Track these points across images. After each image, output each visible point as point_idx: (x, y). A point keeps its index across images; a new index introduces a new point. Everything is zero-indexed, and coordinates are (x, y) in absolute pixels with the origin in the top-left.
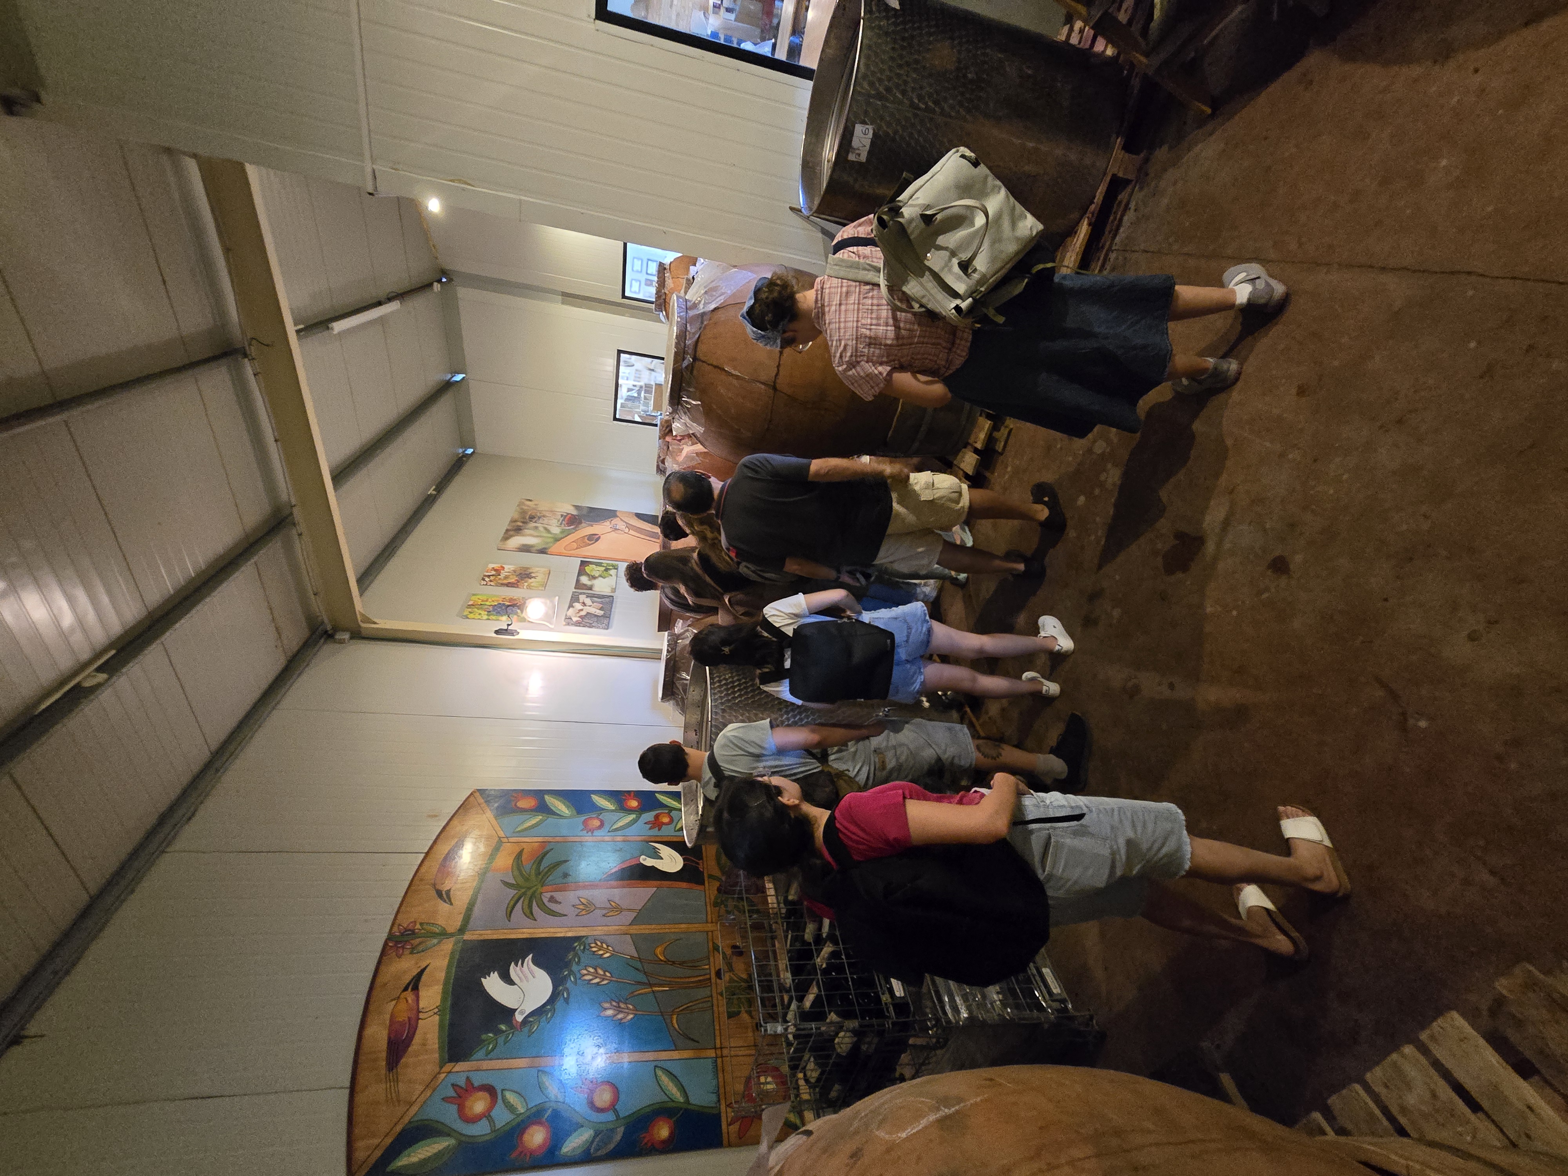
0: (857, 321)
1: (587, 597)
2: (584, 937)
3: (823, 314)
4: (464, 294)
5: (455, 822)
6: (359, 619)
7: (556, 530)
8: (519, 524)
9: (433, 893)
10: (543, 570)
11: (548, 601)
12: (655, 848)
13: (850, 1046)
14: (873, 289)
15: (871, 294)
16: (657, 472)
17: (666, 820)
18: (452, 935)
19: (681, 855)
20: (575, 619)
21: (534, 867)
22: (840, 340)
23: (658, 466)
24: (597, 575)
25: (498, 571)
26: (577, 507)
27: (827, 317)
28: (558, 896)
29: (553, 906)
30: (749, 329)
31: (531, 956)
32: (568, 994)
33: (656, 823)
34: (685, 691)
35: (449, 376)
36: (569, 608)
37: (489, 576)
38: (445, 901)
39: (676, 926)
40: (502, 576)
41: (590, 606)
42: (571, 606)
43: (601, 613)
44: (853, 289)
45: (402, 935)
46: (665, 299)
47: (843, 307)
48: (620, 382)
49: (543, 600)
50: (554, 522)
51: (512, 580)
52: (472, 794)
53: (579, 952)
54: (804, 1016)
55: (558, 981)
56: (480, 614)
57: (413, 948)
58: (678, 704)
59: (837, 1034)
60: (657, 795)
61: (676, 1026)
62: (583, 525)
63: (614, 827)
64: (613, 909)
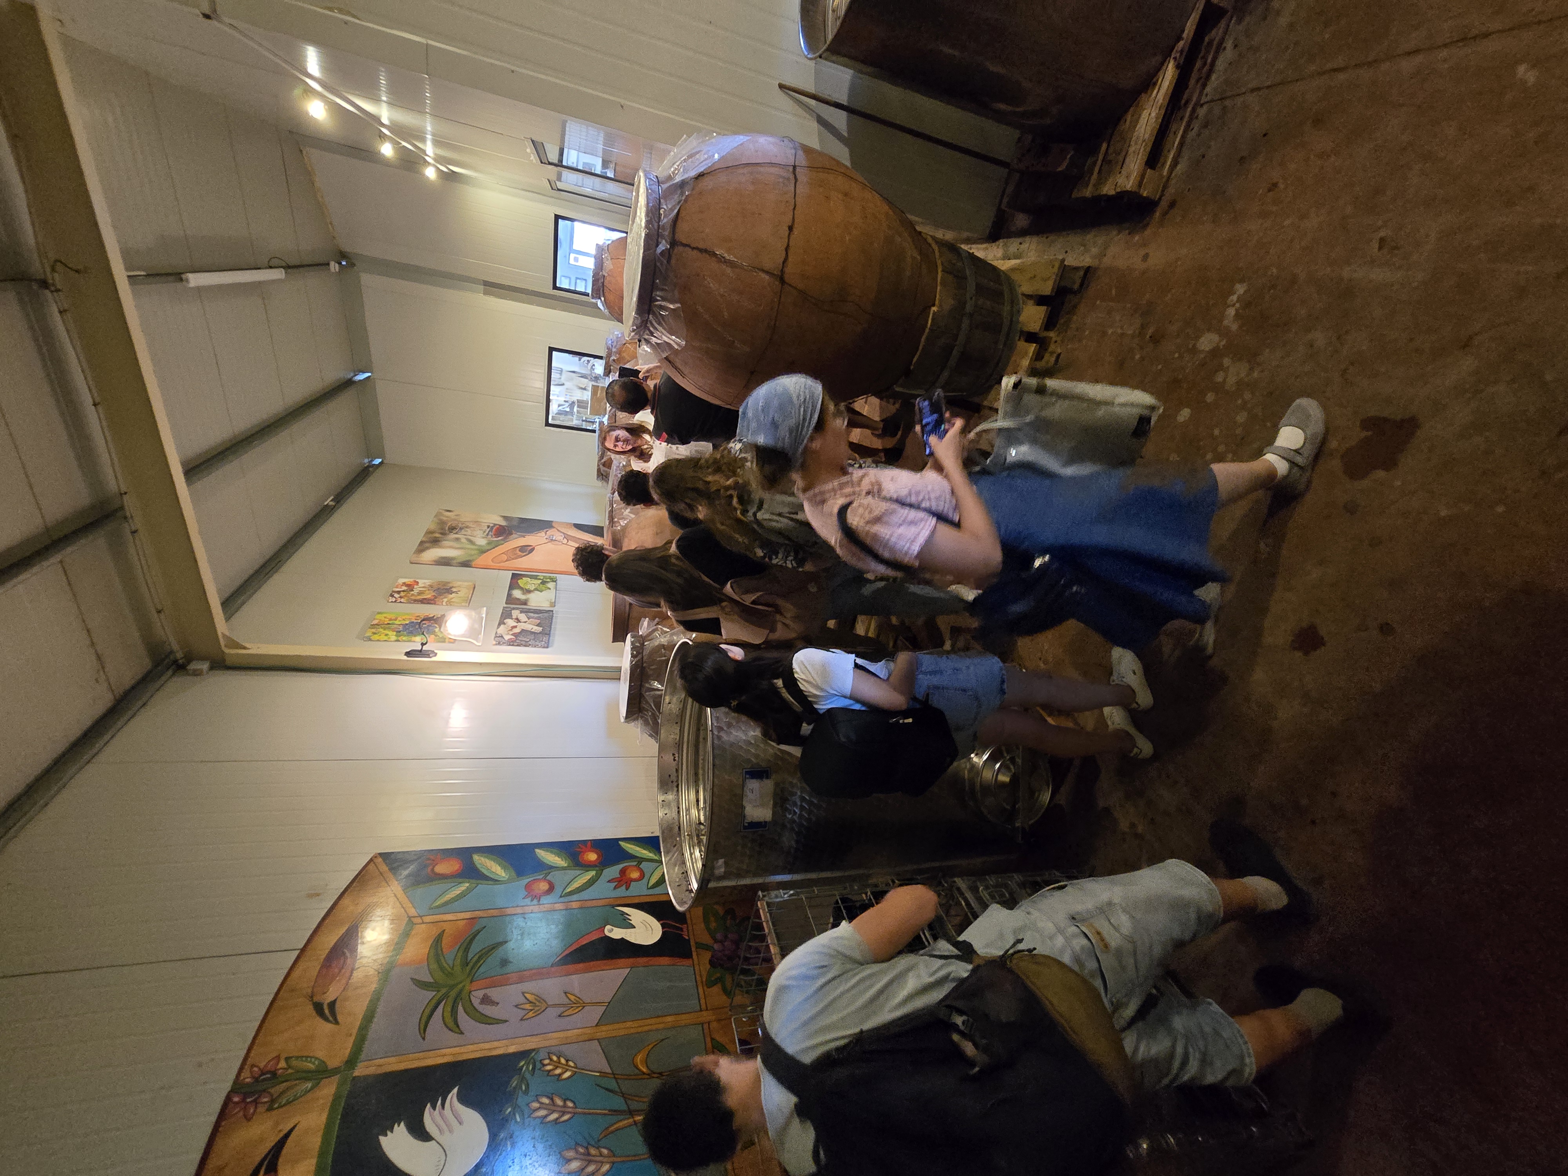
1: (521, 612)
2: (531, 1051)
4: (369, 281)
5: (346, 901)
6: (222, 642)
7: (482, 542)
8: (437, 535)
9: (310, 1009)
10: (466, 584)
11: (473, 613)
12: (623, 913)
16: (598, 476)
17: (635, 875)
18: (335, 1071)
19: (659, 921)
20: (507, 637)
21: (460, 954)
23: (599, 470)
24: (532, 588)
25: (410, 587)
26: (506, 518)
28: (494, 993)
29: (488, 1010)
31: (455, 1090)
32: (512, 1145)
33: (623, 880)
35: (352, 374)
37: (399, 592)
38: (326, 1019)
39: (660, 1020)
40: (416, 591)
41: (525, 622)
42: (501, 623)
45: (256, 1080)
46: (603, 283)
48: (551, 397)
49: (467, 612)
50: (479, 533)
51: (428, 596)
52: (371, 860)
53: (528, 1076)
55: (496, 1127)
56: (386, 635)
57: (273, 1101)
60: (621, 843)
62: (514, 536)
63: (568, 890)
64: (572, 1005)
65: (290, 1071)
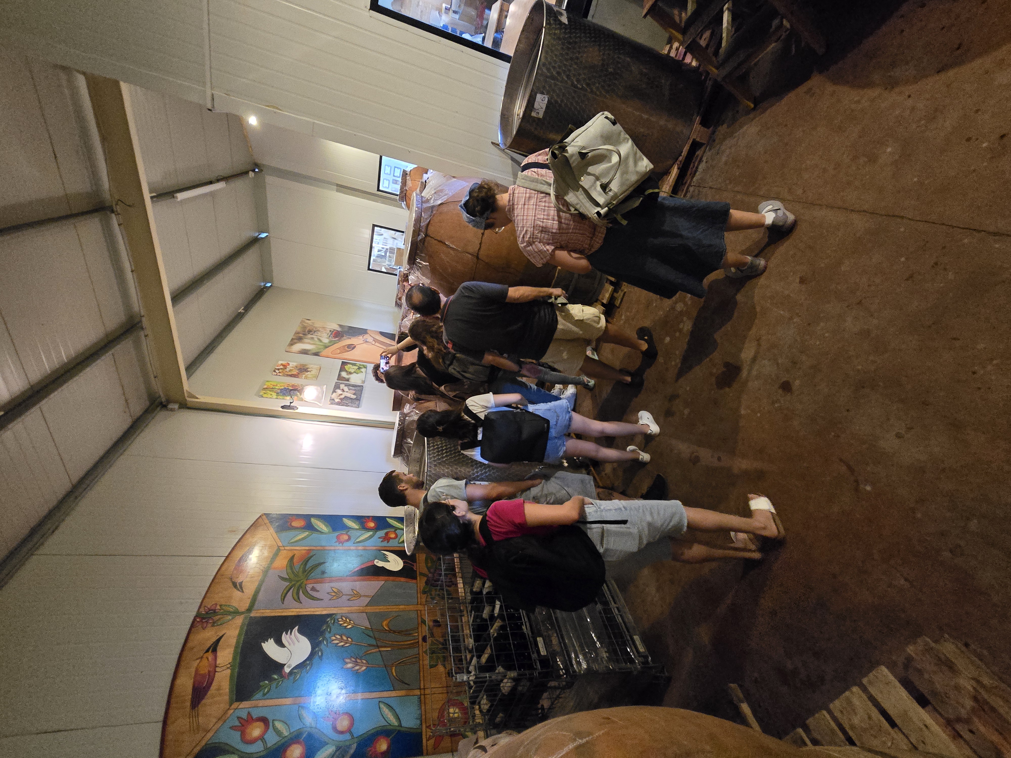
0: (535, 216)
1: (346, 386)
2: (333, 614)
3: (513, 209)
4: (270, 180)
5: (247, 536)
6: (186, 395)
7: (326, 341)
8: (301, 335)
9: (230, 584)
10: (316, 366)
11: (319, 388)
12: (384, 554)
13: (510, 689)
14: (546, 197)
15: (544, 199)
16: (396, 305)
17: (393, 536)
18: (242, 613)
19: (402, 559)
20: (337, 400)
21: (302, 566)
22: (523, 227)
23: (396, 302)
24: (352, 372)
25: (285, 366)
26: (340, 326)
27: (516, 212)
28: (317, 586)
29: (314, 594)
30: (465, 215)
31: (297, 628)
32: (322, 654)
33: (386, 538)
34: (409, 451)
35: (257, 234)
36: (333, 392)
37: (278, 369)
38: (238, 590)
39: (397, 607)
40: (288, 370)
41: (347, 392)
42: (334, 391)
43: (354, 397)
44: (533, 195)
45: (207, 613)
46: (406, 194)
47: (526, 206)
48: (373, 245)
49: (316, 387)
50: (325, 335)
51: (295, 372)
52: (260, 516)
53: (331, 625)
54: (481, 669)
55: (315, 645)
56: (271, 395)
57: (214, 623)
58: (404, 459)
59: (502, 681)
60: (387, 519)
61: (395, 674)
62: (344, 338)
63: (358, 540)
64: (354, 595)
65: (222, 611)
